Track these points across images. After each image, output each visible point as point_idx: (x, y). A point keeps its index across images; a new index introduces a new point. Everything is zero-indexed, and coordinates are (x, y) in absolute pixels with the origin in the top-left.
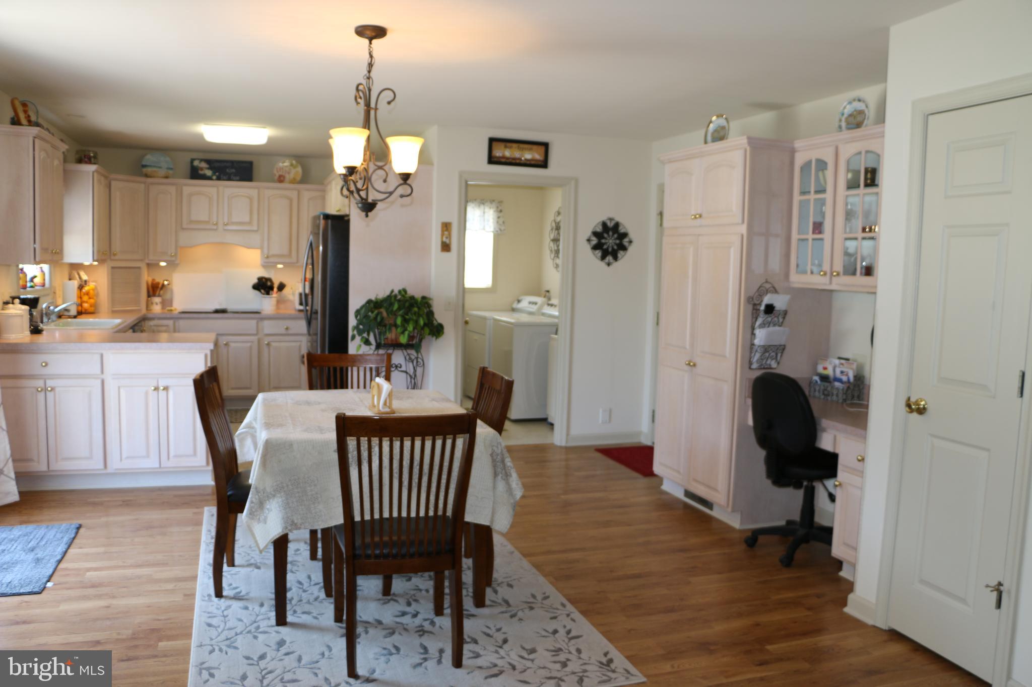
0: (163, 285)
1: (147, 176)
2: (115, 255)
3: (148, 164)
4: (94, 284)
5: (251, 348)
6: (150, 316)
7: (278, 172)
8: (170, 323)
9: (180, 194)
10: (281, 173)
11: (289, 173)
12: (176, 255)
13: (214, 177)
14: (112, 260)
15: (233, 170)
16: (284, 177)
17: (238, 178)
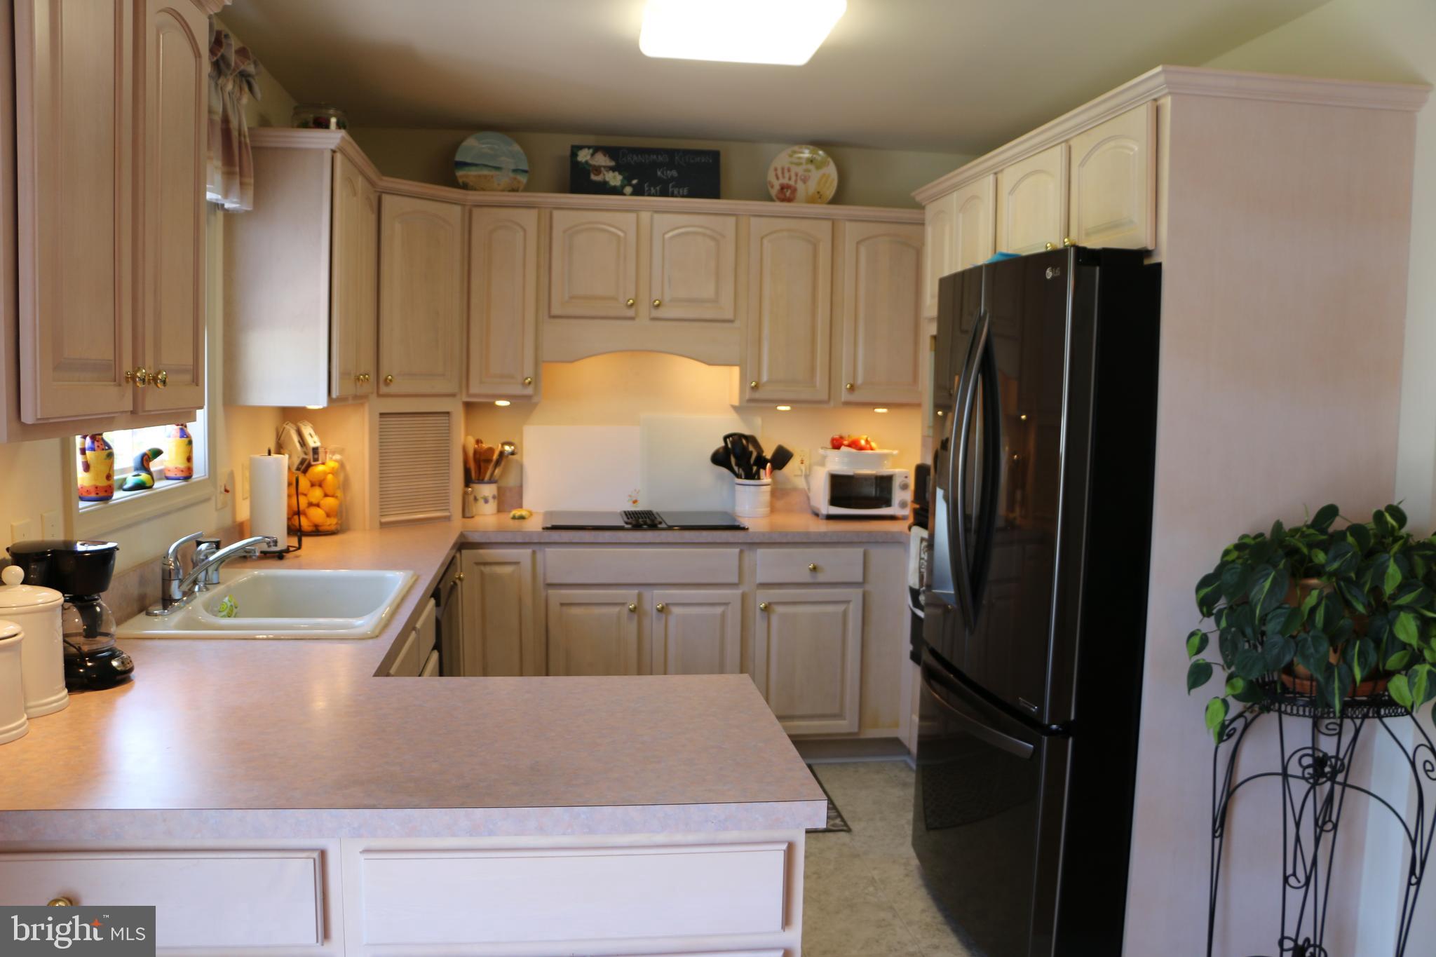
0: (502, 454)
1: (465, 187)
2: (387, 382)
3: (468, 160)
4: (337, 457)
5: (723, 615)
6: (476, 538)
7: (778, 178)
8: (524, 554)
9: (546, 230)
10: (786, 181)
11: (805, 181)
12: (536, 381)
13: (628, 190)
14: (379, 395)
15: (674, 173)
16: (794, 190)
17: (685, 191)
